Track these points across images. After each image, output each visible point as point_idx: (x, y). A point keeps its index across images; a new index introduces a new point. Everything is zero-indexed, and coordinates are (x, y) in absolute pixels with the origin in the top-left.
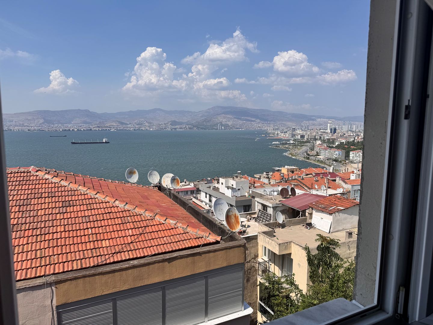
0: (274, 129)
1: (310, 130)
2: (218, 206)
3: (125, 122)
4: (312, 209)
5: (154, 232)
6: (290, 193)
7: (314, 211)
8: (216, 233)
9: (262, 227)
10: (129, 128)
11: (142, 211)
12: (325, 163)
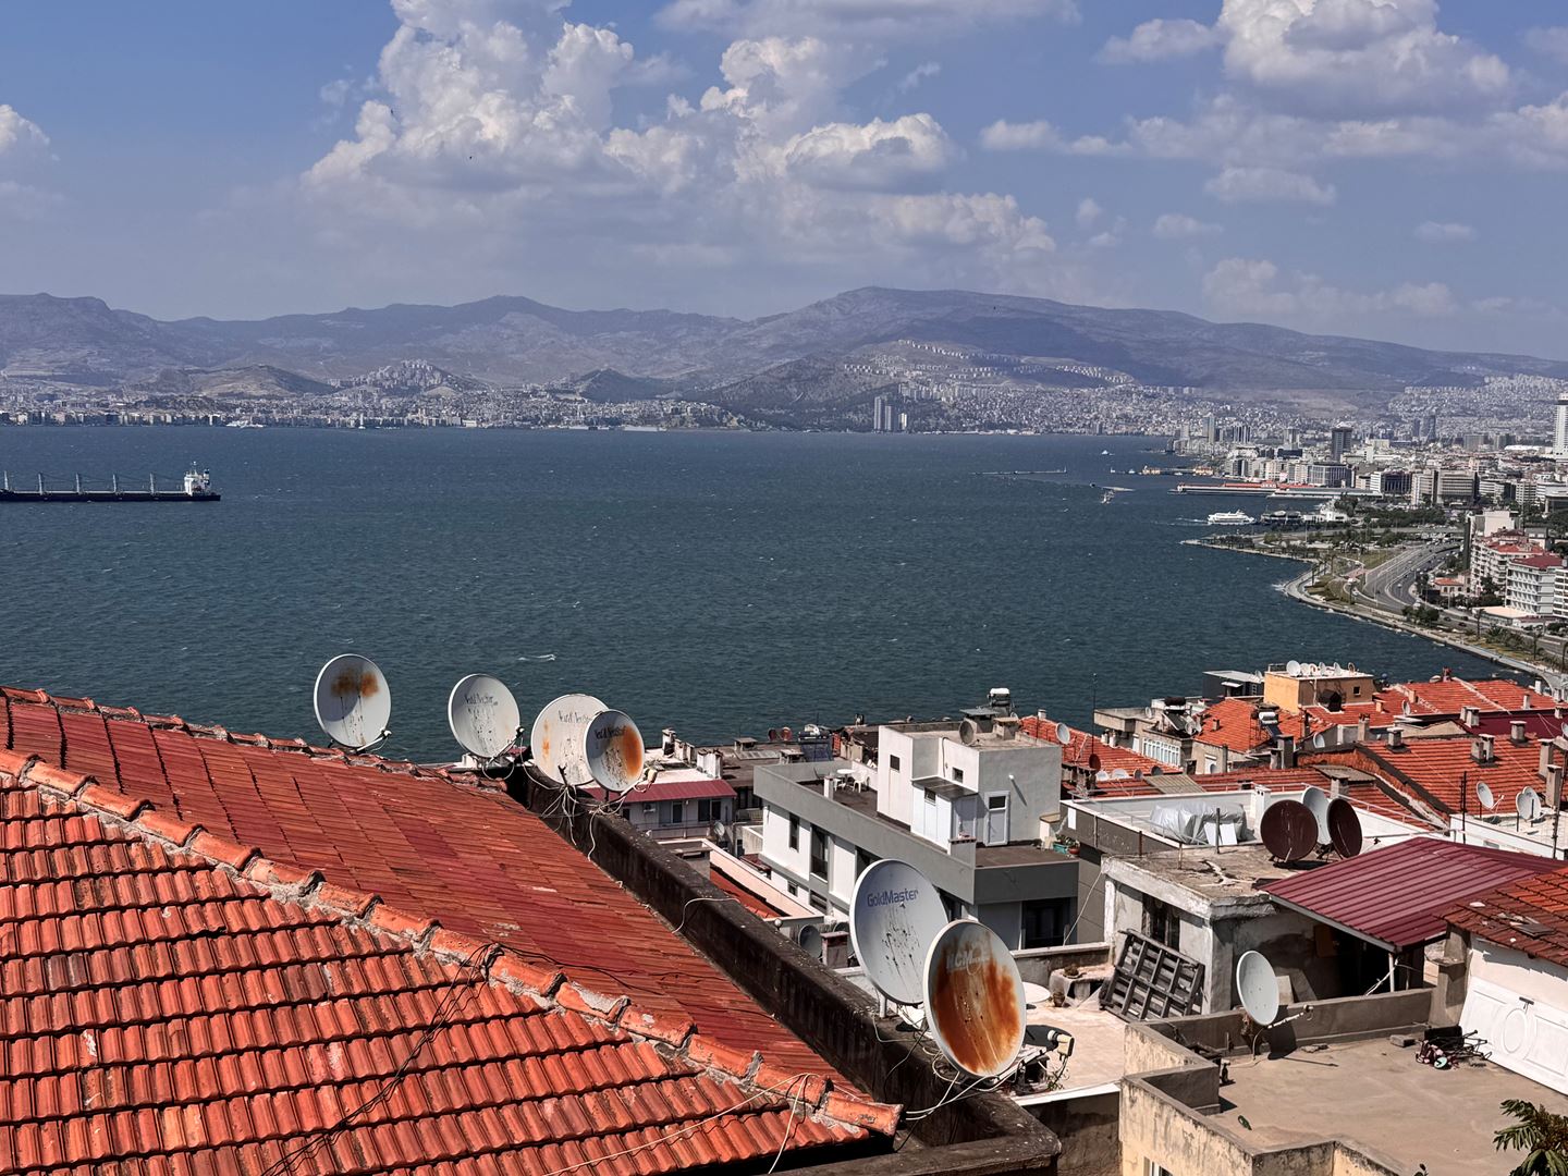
0: (1217, 431)
1: (1447, 442)
2: (883, 910)
3: (314, 377)
4: (1467, 943)
5: (483, 1063)
6: (1324, 837)
7: (1477, 956)
8: (864, 1079)
9: (1144, 1048)
10: (336, 415)
11: (409, 931)
12: (1537, 653)
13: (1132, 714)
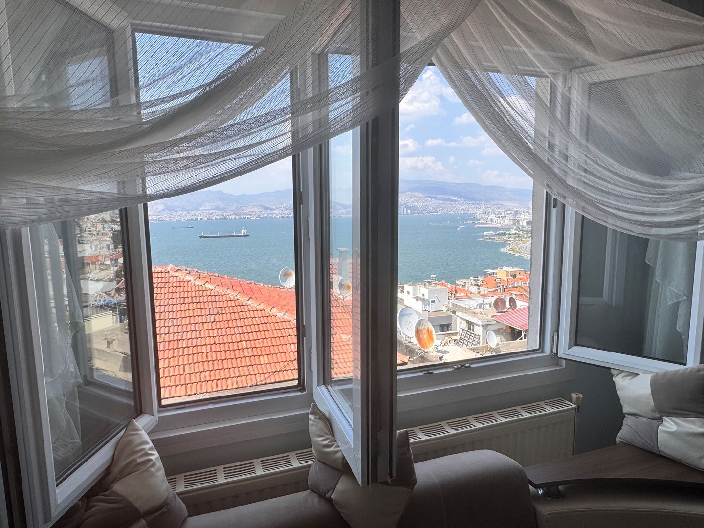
0: (486, 212)
2: (405, 317)
3: (269, 206)
6: (508, 306)
9: (466, 353)
10: (275, 215)
13: (465, 280)
